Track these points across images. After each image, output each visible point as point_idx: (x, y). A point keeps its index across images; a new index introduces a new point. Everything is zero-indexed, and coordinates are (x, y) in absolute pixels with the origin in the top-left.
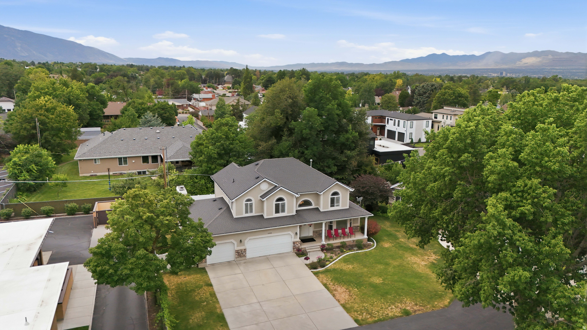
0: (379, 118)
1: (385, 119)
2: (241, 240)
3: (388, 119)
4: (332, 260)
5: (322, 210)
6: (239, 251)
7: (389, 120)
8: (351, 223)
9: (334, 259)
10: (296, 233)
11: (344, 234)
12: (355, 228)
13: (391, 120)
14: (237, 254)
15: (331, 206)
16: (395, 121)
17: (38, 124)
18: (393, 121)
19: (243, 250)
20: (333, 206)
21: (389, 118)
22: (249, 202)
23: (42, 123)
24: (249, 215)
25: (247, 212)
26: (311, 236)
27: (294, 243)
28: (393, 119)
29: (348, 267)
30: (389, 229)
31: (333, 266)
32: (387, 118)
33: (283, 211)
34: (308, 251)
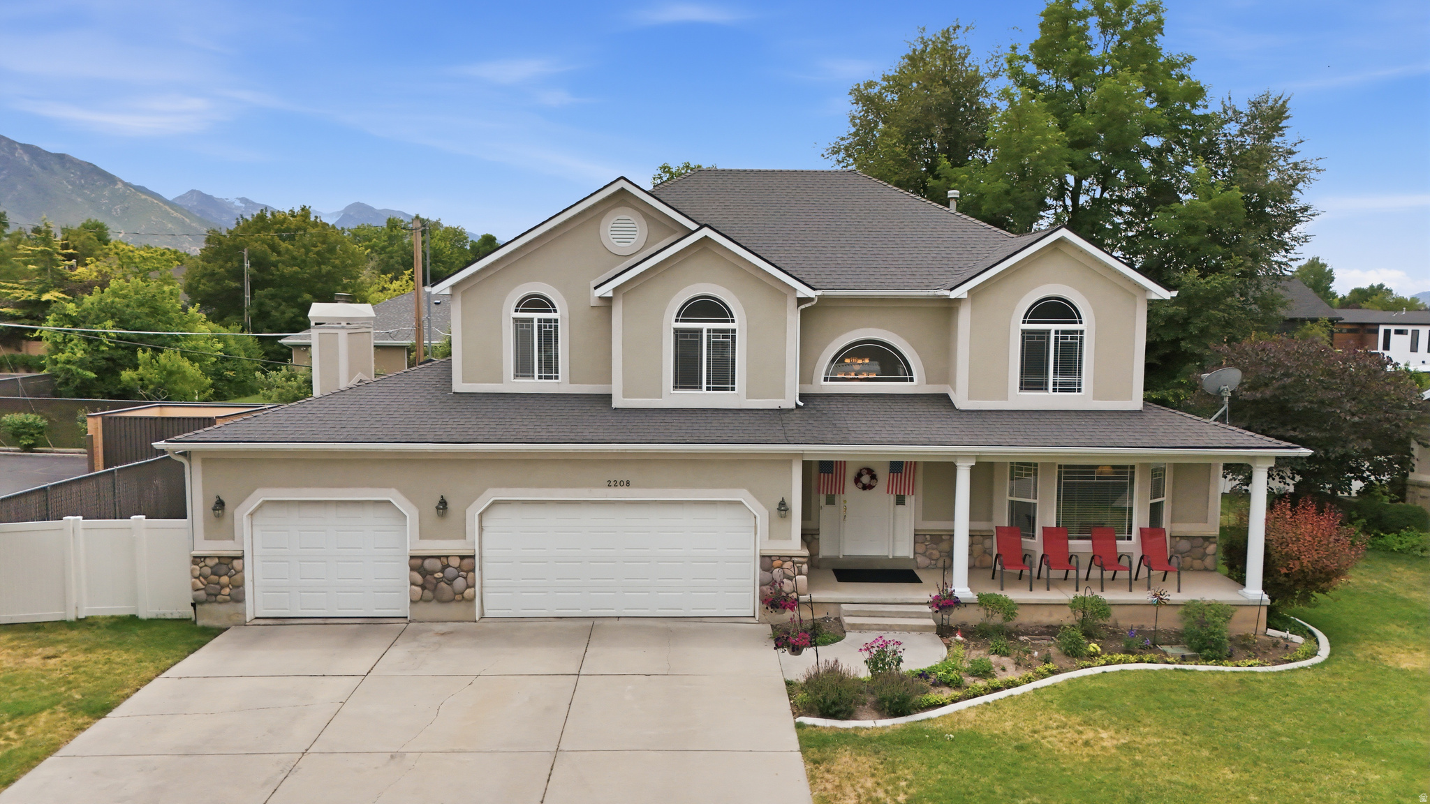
0: (1349, 331)
1: (1377, 332)
2: (443, 505)
3: (1387, 333)
4: (981, 683)
5: (962, 400)
6: (427, 563)
7: (1393, 336)
8: (1156, 510)
9: (997, 681)
10: (783, 508)
11: (1107, 561)
12: (1184, 545)
13: (1398, 332)
14: (418, 578)
15: (1026, 385)
16: (1415, 335)
17: (247, 265)
18: (1407, 339)
19: (455, 562)
20: (1041, 386)
21: (1393, 328)
22: (536, 316)
23: (259, 263)
24: (534, 384)
25: (523, 369)
26: (906, 559)
27: (768, 562)
28: (1410, 329)
29: (1089, 734)
30: (1414, 595)
31: (971, 715)
32: (1382, 329)
33: (723, 377)
34: (847, 620)
